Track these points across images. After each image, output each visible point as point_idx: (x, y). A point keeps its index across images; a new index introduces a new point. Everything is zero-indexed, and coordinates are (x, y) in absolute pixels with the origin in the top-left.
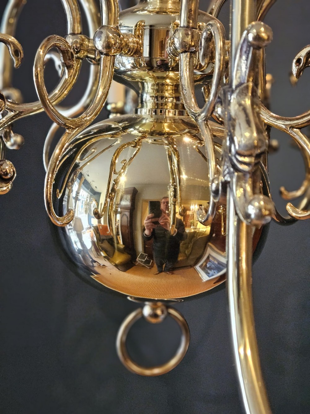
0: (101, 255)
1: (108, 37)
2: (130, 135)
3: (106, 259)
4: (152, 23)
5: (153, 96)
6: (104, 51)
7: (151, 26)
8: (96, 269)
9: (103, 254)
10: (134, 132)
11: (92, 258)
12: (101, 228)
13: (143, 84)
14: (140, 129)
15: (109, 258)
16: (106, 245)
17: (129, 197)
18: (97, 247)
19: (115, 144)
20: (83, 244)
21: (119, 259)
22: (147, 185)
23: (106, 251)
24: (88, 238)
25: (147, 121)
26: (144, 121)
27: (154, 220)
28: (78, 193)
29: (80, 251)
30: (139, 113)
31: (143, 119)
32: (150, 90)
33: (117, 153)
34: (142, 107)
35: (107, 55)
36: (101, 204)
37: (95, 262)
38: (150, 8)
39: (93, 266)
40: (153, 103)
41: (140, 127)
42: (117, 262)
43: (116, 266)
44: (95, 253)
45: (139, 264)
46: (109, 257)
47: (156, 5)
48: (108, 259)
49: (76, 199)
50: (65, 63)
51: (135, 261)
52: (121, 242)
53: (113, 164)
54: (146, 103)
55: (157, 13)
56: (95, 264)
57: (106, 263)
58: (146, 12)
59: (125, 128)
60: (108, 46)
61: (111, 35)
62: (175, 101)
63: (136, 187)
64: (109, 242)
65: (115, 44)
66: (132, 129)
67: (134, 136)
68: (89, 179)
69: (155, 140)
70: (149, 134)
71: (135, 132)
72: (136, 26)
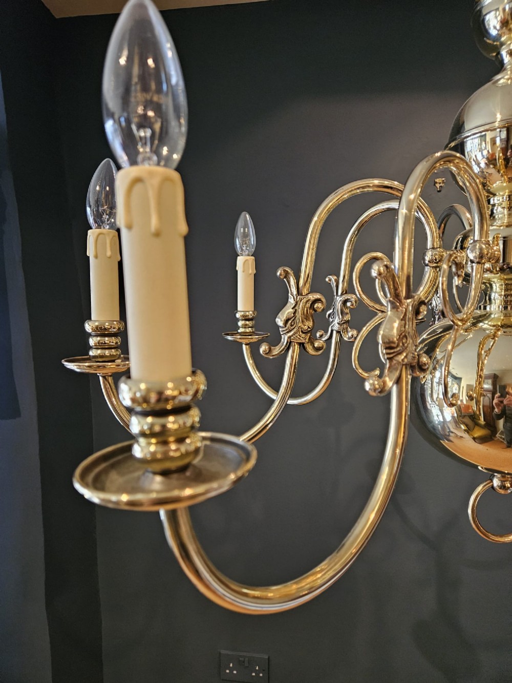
0: (461, 428)
1: (481, 249)
2: (481, 328)
3: (466, 433)
4: (505, 235)
5: (501, 295)
6: (476, 260)
7: (504, 238)
9: (463, 427)
10: (484, 325)
11: (449, 429)
12: (463, 406)
13: (491, 285)
14: (490, 323)
15: (469, 431)
16: (467, 420)
17: (490, 381)
18: (457, 421)
19: (469, 337)
22: (505, 372)
23: (467, 425)
25: (496, 316)
26: (493, 316)
27: (501, 399)
30: (488, 309)
31: (491, 314)
32: (498, 290)
33: (482, 345)
34: (490, 303)
35: (478, 263)
36: (463, 387)
37: (452, 432)
38: (498, 223)
39: (449, 435)
40: (501, 301)
41: (489, 322)
43: (474, 439)
44: (454, 424)
45: (498, 439)
46: (468, 431)
47: (505, 220)
48: (468, 433)
50: (457, 273)
51: (495, 436)
52: (482, 418)
53: (479, 355)
54: (494, 300)
55: (507, 226)
56: (451, 434)
57: (466, 435)
58: (495, 227)
59: (474, 324)
60: (481, 256)
61: (484, 246)
63: (496, 373)
64: (470, 418)
65: (487, 254)
66: (481, 324)
67: (484, 330)
69: (504, 332)
70: (501, 327)
71: (485, 326)
72: (494, 238)
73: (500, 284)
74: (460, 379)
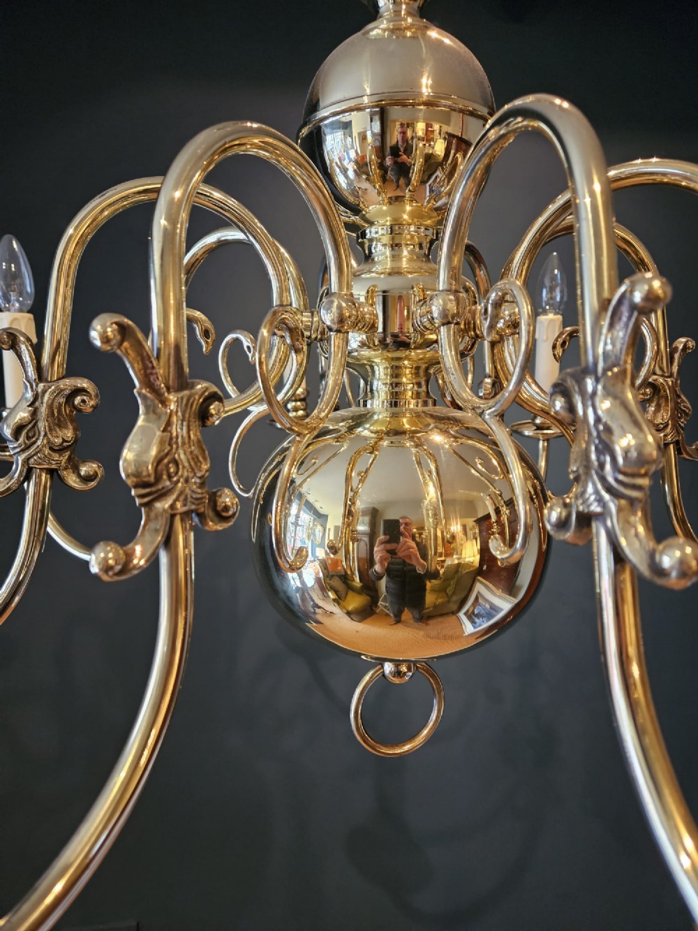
0: (329, 597)
1: (340, 307)
2: (359, 436)
3: (336, 604)
4: (385, 288)
5: (386, 384)
6: (335, 327)
7: (384, 292)
8: (319, 617)
9: (332, 595)
10: (364, 431)
11: (313, 600)
12: (330, 562)
13: (372, 367)
14: (372, 428)
15: (340, 601)
16: (337, 583)
17: (367, 519)
18: (323, 586)
19: (341, 450)
20: (303, 582)
21: (355, 602)
22: (389, 504)
23: (336, 592)
24: (310, 574)
25: (380, 417)
26: (376, 417)
27: (389, 546)
28: (297, 516)
29: (298, 589)
30: (369, 406)
31: (374, 413)
32: (383, 376)
33: (352, 463)
34: (372, 398)
35: (338, 331)
36: (329, 529)
37: (319, 607)
38: (378, 268)
39: (315, 613)
40: (386, 392)
41: (371, 425)
42: (350, 608)
43: (349, 613)
44: (320, 592)
45: (382, 610)
46: (338, 601)
47: (387, 264)
48: (339, 604)
49: (296, 524)
50: (294, 346)
51: (376, 606)
52: (357, 579)
53: (348, 479)
54: (378, 392)
55: (390, 274)
56: (317, 610)
57: (335, 609)
58: (373, 275)
59: (351, 429)
60: (341, 320)
61: (344, 305)
62: (416, 388)
63: (376, 506)
64: (341, 579)
65: (350, 317)
66: (360, 429)
67: (366, 438)
68: (311, 498)
69: (392, 442)
70: (385, 434)
71: (366, 433)
72: (368, 292)
73: (385, 366)
74: (326, 517)
